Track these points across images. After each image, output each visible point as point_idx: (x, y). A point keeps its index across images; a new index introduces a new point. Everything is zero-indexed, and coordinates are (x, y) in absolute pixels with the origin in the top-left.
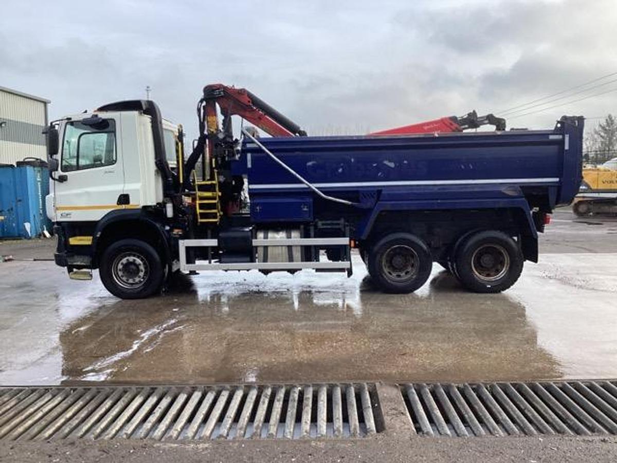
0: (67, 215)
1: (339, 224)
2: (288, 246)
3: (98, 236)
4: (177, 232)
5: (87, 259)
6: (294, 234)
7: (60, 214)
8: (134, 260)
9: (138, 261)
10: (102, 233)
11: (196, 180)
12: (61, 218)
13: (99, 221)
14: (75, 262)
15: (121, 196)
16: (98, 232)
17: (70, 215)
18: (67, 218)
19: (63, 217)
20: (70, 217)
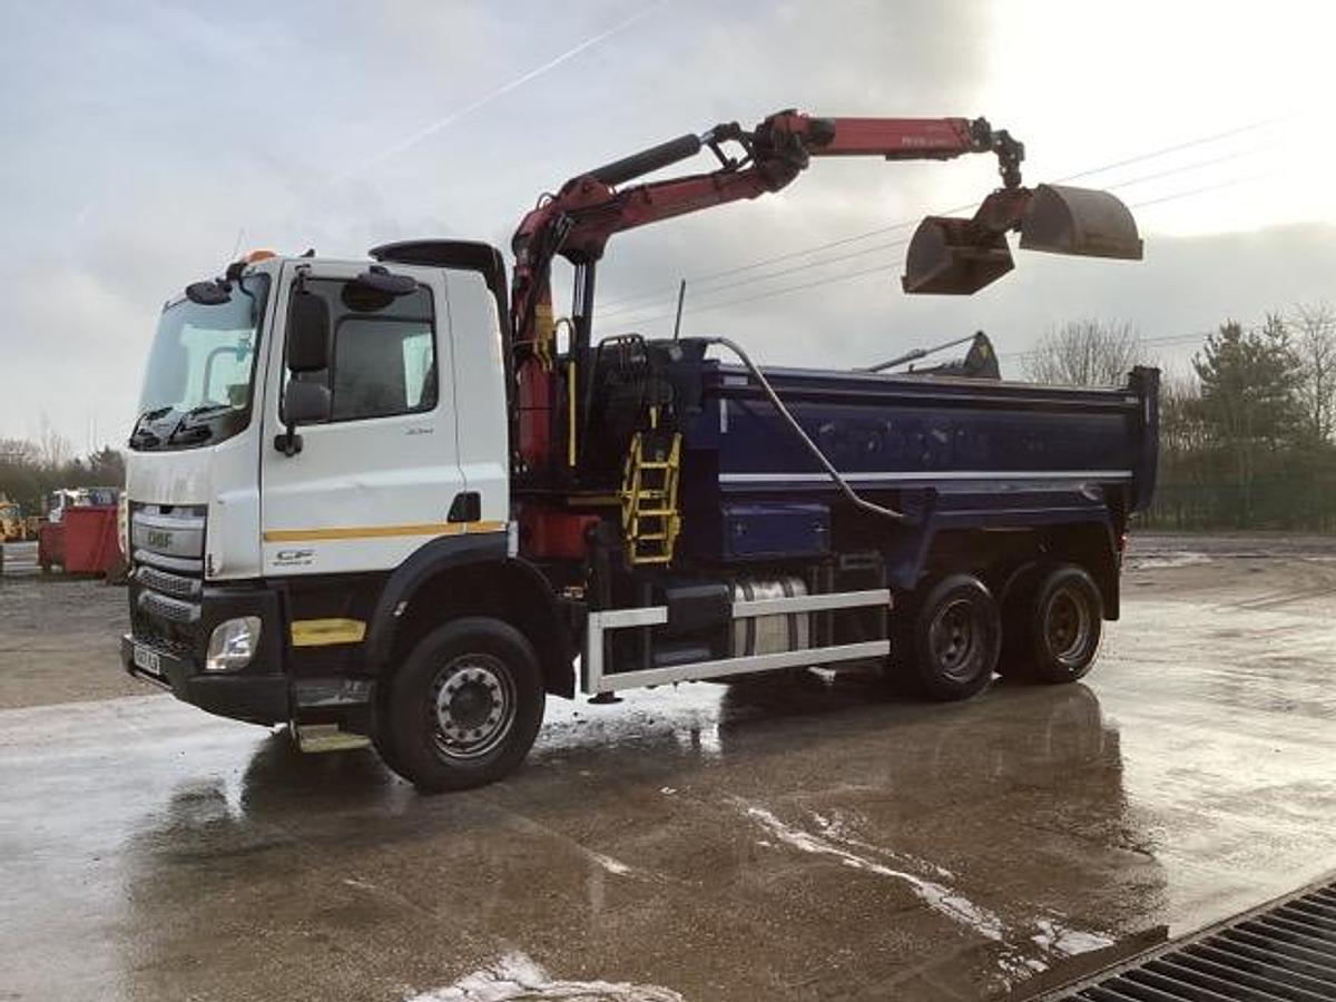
0: (299, 555)
1: (869, 561)
2: (789, 615)
3: (398, 613)
4: (573, 593)
5: (357, 684)
6: (797, 587)
7: (276, 553)
8: (481, 677)
9: (490, 679)
10: (410, 604)
11: (639, 457)
12: (276, 564)
13: (394, 571)
14: (320, 698)
15: (459, 497)
16: (398, 603)
17: (308, 555)
18: (296, 563)
19: (284, 561)
20: (308, 562)
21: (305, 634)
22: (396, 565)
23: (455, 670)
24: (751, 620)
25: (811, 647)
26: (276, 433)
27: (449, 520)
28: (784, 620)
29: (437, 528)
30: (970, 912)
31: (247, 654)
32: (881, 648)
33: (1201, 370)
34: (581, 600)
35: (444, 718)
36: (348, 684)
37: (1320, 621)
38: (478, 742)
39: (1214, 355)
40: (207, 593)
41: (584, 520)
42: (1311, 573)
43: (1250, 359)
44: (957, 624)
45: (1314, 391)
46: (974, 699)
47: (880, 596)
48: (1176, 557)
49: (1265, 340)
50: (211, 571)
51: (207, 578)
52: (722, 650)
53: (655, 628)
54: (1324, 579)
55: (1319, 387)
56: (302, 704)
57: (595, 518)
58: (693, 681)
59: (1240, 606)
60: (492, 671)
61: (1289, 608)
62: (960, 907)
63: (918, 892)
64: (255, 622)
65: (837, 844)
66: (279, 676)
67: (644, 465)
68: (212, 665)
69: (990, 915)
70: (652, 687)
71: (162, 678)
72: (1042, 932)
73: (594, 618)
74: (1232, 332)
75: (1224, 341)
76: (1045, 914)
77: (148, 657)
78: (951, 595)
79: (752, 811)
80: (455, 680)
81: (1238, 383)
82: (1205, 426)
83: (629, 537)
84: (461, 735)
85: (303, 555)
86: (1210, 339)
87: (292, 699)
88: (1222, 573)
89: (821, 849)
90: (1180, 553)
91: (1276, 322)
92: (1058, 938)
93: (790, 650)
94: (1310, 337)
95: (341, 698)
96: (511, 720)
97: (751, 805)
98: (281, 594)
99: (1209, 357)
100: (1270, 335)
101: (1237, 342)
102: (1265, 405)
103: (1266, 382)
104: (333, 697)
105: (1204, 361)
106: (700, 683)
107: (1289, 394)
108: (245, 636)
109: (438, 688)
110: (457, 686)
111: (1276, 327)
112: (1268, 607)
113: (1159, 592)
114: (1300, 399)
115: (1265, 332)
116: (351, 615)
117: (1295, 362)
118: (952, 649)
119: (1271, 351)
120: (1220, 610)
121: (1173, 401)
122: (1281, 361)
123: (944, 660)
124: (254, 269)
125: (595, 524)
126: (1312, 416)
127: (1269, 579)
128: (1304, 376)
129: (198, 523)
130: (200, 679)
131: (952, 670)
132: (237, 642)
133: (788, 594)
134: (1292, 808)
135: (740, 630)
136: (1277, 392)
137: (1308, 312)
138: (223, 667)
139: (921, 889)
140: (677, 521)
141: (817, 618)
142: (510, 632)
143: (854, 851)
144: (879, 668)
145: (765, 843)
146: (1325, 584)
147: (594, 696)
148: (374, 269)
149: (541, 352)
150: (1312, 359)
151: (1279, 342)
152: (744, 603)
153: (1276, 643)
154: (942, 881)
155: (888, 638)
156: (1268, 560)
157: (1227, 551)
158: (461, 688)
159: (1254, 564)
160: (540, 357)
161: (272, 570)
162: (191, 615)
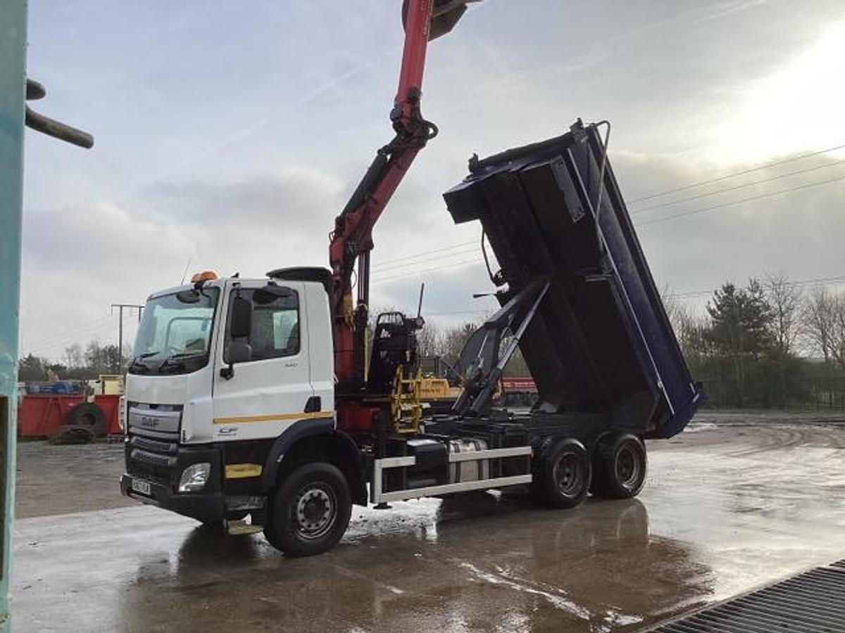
0: (231, 430)
2: (478, 460)
3: (279, 461)
4: (367, 449)
5: (257, 499)
6: (482, 445)
7: (219, 429)
8: (320, 494)
9: (324, 495)
10: (285, 456)
11: (401, 378)
12: (219, 435)
13: (276, 439)
14: (239, 506)
15: (311, 398)
16: (279, 456)
17: (236, 430)
18: (228, 435)
19: (223, 434)
20: (235, 434)
21: (233, 472)
22: (279, 435)
23: (306, 491)
24: (458, 463)
25: (490, 478)
26: (221, 368)
27: (306, 411)
28: (475, 464)
29: (298, 416)
30: (574, 608)
31: (203, 483)
32: (527, 478)
33: (712, 312)
34: (371, 453)
35: (301, 516)
36: (252, 498)
37: (770, 464)
38: (317, 530)
39: (719, 303)
40: (181, 450)
41: (371, 410)
42: (772, 435)
43: (741, 305)
44: (568, 466)
45: (779, 325)
46: (577, 507)
47: (526, 450)
48: (697, 426)
49: (749, 294)
50: (184, 439)
51: (182, 443)
52: (443, 480)
53: (408, 467)
54: (780, 440)
55: (781, 323)
56: (231, 509)
57: (378, 409)
58: (428, 497)
59: (728, 455)
60: (326, 492)
61: (756, 456)
62: (570, 606)
63: (549, 600)
64: (208, 465)
65: (509, 580)
66: (220, 494)
67: (404, 381)
68: (182, 489)
69: (584, 609)
70: (406, 500)
71: (151, 497)
72: (609, 616)
73: (378, 462)
74: (729, 289)
75: (725, 294)
76: (611, 609)
77: (142, 486)
78: (564, 450)
79: (463, 564)
80: (307, 496)
81: (734, 319)
82: (715, 345)
83: (396, 420)
84: (309, 526)
85: (233, 430)
86: (716, 293)
87: (225, 507)
88: (722, 435)
89: (500, 582)
90: (701, 424)
91: (755, 283)
92: (617, 618)
93: (479, 479)
94: (774, 292)
96: (335, 517)
97: (462, 561)
98: (221, 452)
99: (716, 304)
100: (752, 291)
101: (732, 295)
102: (751, 333)
103: (751, 320)
104: (246, 505)
105: (713, 306)
106: (431, 499)
107: (764, 327)
108: (200, 473)
109: (298, 501)
110: (307, 499)
111: (755, 287)
112: (744, 455)
113: (685, 447)
114: (770, 329)
115: (749, 289)
116: (255, 462)
117: (767, 308)
118: (566, 479)
119: (752, 301)
120: (718, 458)
121: (695, 330)
122: (758, 307)
123: (561, 486)
124: (210, 283)
125: (377, 412)
126: (778, 339)
127: (748, 439)
128: (772, 316)
129: (178, 414)
130: (176, 496)
131: (567, 491)
132: (197, 477)
133: (478, 449)
134: (738, 560)
135: (453, 469)
136: (757, 325)
137: (773, 277)
138: (189, 490)
139: (551, 599)
140: (420, 410)
141: (494, 462)
142: (335, 470)
143: (517, 582)
144: (527, 491)
145: (472, 580)
146: (780, 442)
147: (376, 505)
148: (270, 284)
149: (350, 322)
150: (776, 306)
151: (757, 295)
152: (454, 453)
153: (745, 476)
154: (562, 595)
155: (531, 472)
156: (751, 428)
157: (729, 422)
158: (310, 501)
159: (741, 430)
160: (349, 325)
161: (217, 438)
162: (169, 463)
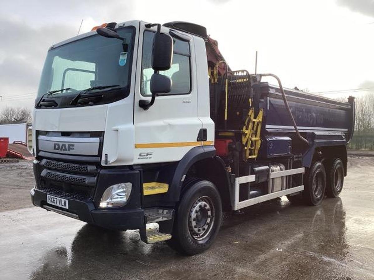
0: (147, 154)
1: (300, 157)
2: (281, 177)
3: (182, 180)
4: (229, 170)
5: (166, 211)
6: (283, 167)
7: (139, 154)
8: (205, 206)
9: (208, 206)
11: (253, 117)
15: (201, 131)
16: (182, 176)
17: (151, 154)
18: (146, 158)
19: (142, 157)
20: (150, 158)
21: (149, 190)
22: (180, 159)
23: (197, 203)
24: (273, 179)
26: (140, 99)
27: (198, 140)
29: (194, 143)
31: (124, 199)
32: (302, 187)
35: (194, 223)
36: (162, 211)
40: (102, 172)
47: (302, 170)
50: (106, 162)
51: (103, 165)
53: (252, 183)
60: (208, 203)
64: (129, 185)
67: (254, 120)
68: (103, 205)
73: (237, 180)
77: (59, 201)
83: (246, 148)
84: (199, 230)
85: (149, 155)
87: (145, 220)
93: (282, 190)
95: (163, 218)
96: (213, 223)
98: (140, 172)
104: (159, 218)
109: (192, 211)
133: (281, 169)
135: (271, 183)
138: (110, 206)
140: (260, 142)
141: (288, 178)
155: (303, 184)
158: (199, 210)
161: (137, 161)
162: (86, 182)
